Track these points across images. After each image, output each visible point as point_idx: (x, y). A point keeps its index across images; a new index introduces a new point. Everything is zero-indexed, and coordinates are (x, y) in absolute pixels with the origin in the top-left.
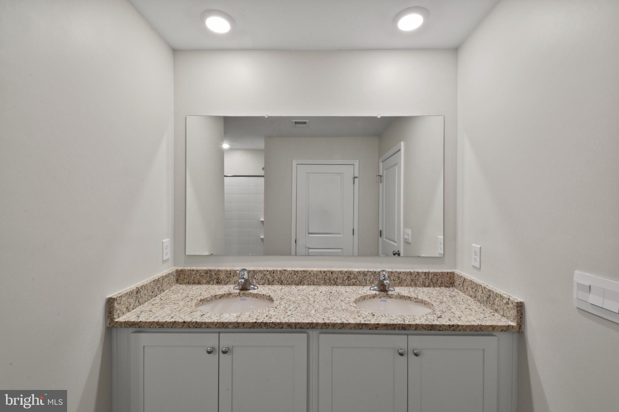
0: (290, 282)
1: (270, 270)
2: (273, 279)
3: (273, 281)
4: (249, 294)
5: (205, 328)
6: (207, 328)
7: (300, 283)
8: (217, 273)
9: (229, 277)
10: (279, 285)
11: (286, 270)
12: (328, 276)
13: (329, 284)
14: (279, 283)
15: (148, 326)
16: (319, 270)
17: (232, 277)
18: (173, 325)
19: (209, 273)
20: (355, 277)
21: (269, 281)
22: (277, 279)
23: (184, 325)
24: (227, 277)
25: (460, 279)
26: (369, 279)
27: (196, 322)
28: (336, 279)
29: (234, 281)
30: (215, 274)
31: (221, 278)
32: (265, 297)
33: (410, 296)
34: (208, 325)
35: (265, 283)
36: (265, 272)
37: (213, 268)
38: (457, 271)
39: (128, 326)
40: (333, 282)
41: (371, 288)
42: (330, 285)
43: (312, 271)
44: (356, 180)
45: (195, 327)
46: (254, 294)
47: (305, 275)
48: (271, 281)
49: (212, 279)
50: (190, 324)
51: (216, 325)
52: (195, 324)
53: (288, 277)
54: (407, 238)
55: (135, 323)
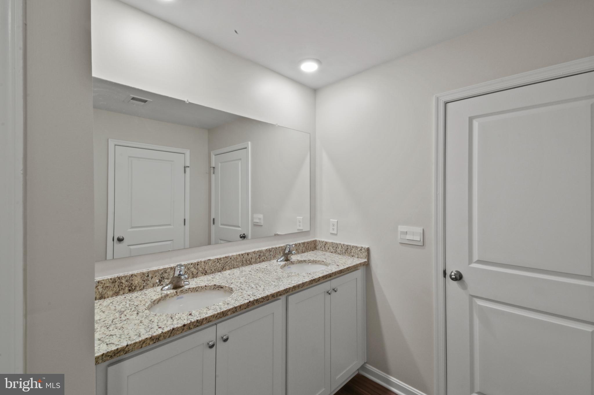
0: (213, 270)
1: (195, 263)
2: (197, 271)
3: (197, 273)
4: (187, 290)
5: (206, 323)
6: (208, 322)
7: (223, 269)
8: (129, 279)
9: (146, 280)
10: (203, 276)
11: (210, 260)
12: (245, 258)
13: (245, 265)
14: (203, 274)
15: (139, 346)
16: (238, 253)
17: (150, 279)
18: (171, 333)
19: (117, 282)
20: (264, 254)
21: (193, 274)
22: (201, 271)
23: (184, 329)
24: (143, 281)
25: (322, 243)
26: (272, 254)
27: (197, 320)
28: (250, 259)
29: (153, 283)
30: (127, 281)
31: (135, 283)
32: (208, 288)
33: (305, 260)
34: (209, 319)
35: (189, 277)
36: (189, 266)
37: (121, 274)
38: (318, 239)
39: (109, 358)
40: (248, 262)
41: (278, 260)
42: (247, 266)
43: (232, 256)
44: (188, 170)
45: (196, 326)
46: (193, 288)
47: (227, 260)
48: (195, 274)
49: (122, 288)
50: (191, 325)
51: (217, 316)
52: (196, 323)
53: (212, 266)
54: (258, 222)
55: (119, 351)
